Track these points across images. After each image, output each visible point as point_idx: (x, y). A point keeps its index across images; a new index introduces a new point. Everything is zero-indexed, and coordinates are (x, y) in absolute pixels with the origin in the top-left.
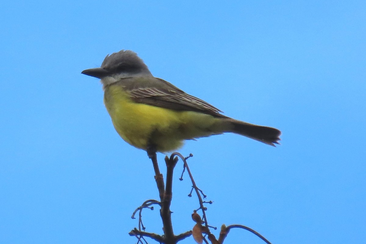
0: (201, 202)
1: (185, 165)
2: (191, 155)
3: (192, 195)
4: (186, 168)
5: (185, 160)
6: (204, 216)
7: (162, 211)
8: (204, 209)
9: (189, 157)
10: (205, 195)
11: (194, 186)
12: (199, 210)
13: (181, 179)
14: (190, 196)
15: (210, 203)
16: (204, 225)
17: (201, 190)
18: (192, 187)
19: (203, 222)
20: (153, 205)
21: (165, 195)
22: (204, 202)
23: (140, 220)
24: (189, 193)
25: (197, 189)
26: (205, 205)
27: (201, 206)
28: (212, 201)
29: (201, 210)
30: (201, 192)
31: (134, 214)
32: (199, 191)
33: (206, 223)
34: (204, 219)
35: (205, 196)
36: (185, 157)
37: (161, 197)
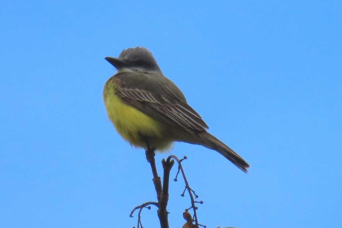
0: (193, 202)
1: (180, 167)
2: (185, 158)
3: (184, 195)
4: (180, 169)
5: (179, 162)
6: (195, 215)
7: (159, 211)
8: (195, 209)
9: (184, 159)
10: (197, 195)
11: (187, 187)
12: (191, 209)
13: (176, 180)
14: (183, 195)
15: (202, 203)
16: (194, 223)
17: (194, 191)
18: (185, 188)
19: (194, 221)
20: (150, 205)
21: (161, 196)
22: (196, 202)
23: (139, 221)
24: (182, 193)
25: (189, 189)
26: (196, 205)
27: (192, 205)
28: (203, 201)
29: (192, 209)
30: (194, 192)
31: (132, 212)
32: (191, 192)
33: (196, 221)
34: (194, 218)
35: (197, 197)
36: (180, 159)
37: (159, 198)
